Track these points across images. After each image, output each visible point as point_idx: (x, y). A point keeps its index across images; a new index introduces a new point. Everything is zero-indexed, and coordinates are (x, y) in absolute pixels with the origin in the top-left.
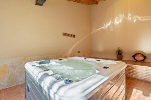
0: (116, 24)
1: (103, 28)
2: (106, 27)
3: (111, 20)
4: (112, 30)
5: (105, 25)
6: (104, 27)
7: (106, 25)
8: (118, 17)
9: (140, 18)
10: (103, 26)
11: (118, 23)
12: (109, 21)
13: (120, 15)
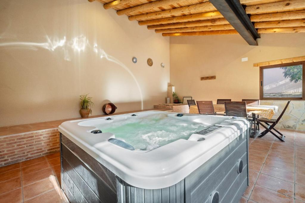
0: (75, 50)
1: (45, 45)
2: (54, 47)
3: (65, 38)
4: (68, 60)
5: (49, 41)
6: (47, 44)
7: (54, 42)
8: (79, 38)
9: (106, 56)
10: (45, 41)
11: (79, 50)
12: (61, 38)
13: (83, 37)
